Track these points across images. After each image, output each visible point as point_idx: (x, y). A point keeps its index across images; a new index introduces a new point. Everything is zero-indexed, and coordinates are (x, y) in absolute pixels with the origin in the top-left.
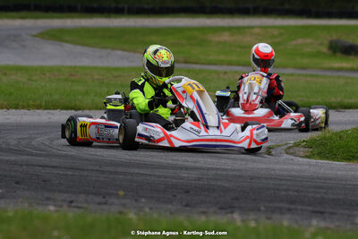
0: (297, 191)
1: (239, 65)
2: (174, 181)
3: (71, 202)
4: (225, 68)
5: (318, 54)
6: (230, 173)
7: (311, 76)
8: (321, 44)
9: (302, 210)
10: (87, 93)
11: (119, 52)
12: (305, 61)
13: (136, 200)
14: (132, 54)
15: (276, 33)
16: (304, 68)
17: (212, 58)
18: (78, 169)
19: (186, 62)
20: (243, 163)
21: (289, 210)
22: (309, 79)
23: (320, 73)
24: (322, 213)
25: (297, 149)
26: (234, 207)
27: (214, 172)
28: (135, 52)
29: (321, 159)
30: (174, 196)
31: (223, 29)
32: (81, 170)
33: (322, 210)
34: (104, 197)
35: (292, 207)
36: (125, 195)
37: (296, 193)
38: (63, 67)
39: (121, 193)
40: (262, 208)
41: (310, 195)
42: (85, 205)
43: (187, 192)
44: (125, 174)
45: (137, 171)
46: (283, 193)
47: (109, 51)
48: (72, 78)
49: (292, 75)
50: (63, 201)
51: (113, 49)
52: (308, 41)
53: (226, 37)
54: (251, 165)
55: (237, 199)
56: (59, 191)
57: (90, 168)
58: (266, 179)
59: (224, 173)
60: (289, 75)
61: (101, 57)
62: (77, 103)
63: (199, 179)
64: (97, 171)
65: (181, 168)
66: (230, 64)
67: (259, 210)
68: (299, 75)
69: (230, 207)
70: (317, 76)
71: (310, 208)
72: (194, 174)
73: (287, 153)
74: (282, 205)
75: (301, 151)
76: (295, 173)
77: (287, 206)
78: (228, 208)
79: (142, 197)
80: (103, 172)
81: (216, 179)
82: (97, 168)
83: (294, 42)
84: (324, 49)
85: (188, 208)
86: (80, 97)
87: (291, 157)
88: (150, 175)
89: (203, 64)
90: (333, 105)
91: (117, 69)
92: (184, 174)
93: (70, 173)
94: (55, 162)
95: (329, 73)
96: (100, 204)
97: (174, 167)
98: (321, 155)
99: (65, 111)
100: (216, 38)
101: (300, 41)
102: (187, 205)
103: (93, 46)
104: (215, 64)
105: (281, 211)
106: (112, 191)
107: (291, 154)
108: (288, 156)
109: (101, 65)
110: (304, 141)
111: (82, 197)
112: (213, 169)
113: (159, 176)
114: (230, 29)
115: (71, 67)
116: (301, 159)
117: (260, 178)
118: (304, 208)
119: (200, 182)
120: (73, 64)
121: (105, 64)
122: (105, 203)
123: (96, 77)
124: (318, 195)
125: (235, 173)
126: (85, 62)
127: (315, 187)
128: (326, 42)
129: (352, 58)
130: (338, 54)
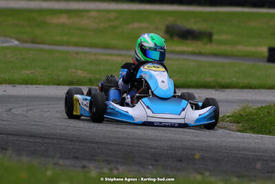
1: (84, 46)
4: (71, 49)
19: (33, 42)
53: (63, 19)
66: (76, 45)
83: (131, 26)
89: (50, 44)
100: (55, 20)
101: (136, 25)
104: (61, 45)
129: (189, 42)
130: (176, 39)
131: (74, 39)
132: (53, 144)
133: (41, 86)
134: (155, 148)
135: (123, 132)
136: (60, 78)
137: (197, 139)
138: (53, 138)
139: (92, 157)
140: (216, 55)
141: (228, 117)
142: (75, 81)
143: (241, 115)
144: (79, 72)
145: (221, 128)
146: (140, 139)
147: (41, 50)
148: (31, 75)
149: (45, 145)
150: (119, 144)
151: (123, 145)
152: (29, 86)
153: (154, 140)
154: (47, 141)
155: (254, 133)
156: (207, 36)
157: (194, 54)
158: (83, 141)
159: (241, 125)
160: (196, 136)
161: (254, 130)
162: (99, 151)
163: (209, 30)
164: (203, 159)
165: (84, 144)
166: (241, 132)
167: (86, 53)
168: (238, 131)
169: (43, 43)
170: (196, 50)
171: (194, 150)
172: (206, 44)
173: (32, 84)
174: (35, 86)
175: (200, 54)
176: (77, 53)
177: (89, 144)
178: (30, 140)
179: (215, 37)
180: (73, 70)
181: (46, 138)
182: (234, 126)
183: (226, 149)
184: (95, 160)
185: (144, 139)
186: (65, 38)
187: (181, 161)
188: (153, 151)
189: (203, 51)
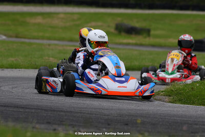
1: (55, 39)
4: (45, 42)
8: (109, 26)
15: (76, 17)
19: (17, 37)
52: (100, 24)
53: (39, 20)
66: (49, 39)
83: (90, 25)
84: (112, 30)
89: (30, 38)
95: (120, 47)
101: (93, 24)
104: (38, 39)
114: (42, 14)
129: (133, 36)
130: (123, 34)
131: (47, 35)
132: (32, 112)
133: (23, 70)
134: (108, 115)
135: (84, 104)
136: (37, 64)
137: (138, 108)
138: (32, 109)
139: (61, 122)
140: (153, 46)
141: (162, 92)
142: (48, 65)
143: (172, 90)
144: (51, 59)
145: (157, 100)
146: (97, 108)
147: (23, 43)
148: (15, 62)
149: (26, 113)
150: (81, 113)
151: (84, 113)
152: (14, 70)
153: (107, 109)
154: (27, 110)
155: (181, 104)
156: (146, 32)
157: (136, 45)
158: (54, 111)
159: (172, 98)
160: (138, 106)
161: (181, 101)
162: (66, 117)
163: (148, 27)
164: (143, 123)
165: (55, 113)
166: (172, 103)
167: (56, 45)
168: (170, 102)
169: (25, 38)
170: (138, 42)
171: (136, 116)
172: (145, 37)
173: (16, 68)
174: (18, 69)
175: (141, 45)
176: (49, 45)
177: (59, 113)
178: (15, 110)
179: (152, 32)
180: (47, 58)
181: (27, 108)
182: (167, 99)
183: (160, 116)
184: (63, 125)
185: (100, 109)
186: (41, 34)
187: (127, 124)
188: (106, 117)
189: (144, 43)
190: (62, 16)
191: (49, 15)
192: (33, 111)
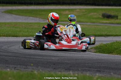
0: (92, 64)
2: (50, 61)
3: (15, 68)
5: (99, 18)
6: (69, 58)
7: (96, 25)
8: (99, 15)
9: (93, 70)
10: (20, 31)
11: (31, 18)
12: (94, 20)
13: (37, 67)
14: (36, 18)
15: (84, 11)
16: (94, 23)
17: (63, 19)
18: (17, 57)
20: (73, 54)
21: (89, 70)
22: (95, 26)
23: (99, 24)
24: (100, 71)
25: (91, 50)
26: (70, 69)
27: (63, 58)
28: (36, 17)
29: (100, 53)
30: (50, 66)
31: (66, 10)
32: (18, 57)
33: (100, 70)
34: (26, 66)
35: (90, 69)
36: (33, 65)
37: (91, 65)
38: (12, 22)
39: (32, 65)
40: (80, 70)
41: (96, 65)
42: (20, 69)
43: (54, 64)
44: (33, 58)
45: (37, 57)
46: (87, 64)
47: (28, 17)
48: (16, 26)
49: (90, 25)
50: (12, 67)
51: (29, 16)
52: (95, 14)
54: (76, 55)
55: (71, 67)
56: (11, 64)
57: (21, 56)
58: (81, 60)
59: (67, 58)
60: (88, 25)
61: (25, 19)
62: (17, 34)
63: (59, 60)
64: (24, 57)
65: (52, 56)
67: (79, 70)
68: (92, 25)
69: (69, 69)
70: (98, 25)
71: (96, 70)
72: (57, 58)
73: (88, 51)
74: (86, 69)
75: (93, 50)
76: (91, 58)
77: (88, 69)
78: (68, 69)
79: (39, 66)
80: (26, 58)
81: (64, 60)
82: (24, 56)
83: (90, 14)
84: (101, 16)
85: (55, 70)
86: (18, 33)
87: (90, 52)
88: (42, 59)
90: (104, 35)
91: (30, 23)
92: (53, 58)
93: (15, 58)
94: (10, 54)
96: (25, 68)
97: (50, 56)
98: (100, 52)
99: (13, 37)
100: (64, 13)
101: (92, 14)
102: (54, 69)
103: (22, 15)
105: (86, 71)
106: (29, 64)
107: (89, 51)
108: (88, 52)
109: (25, 22)
110: (94, 47)
111: (19, 66)
112: (63, 57)
113: (45, 59)
114: (69, 10)
115: (15, 23)
116: (93, 53)
117: (79, 60)
118: (94, 69)
119: (59, 61)
120: (16, 22)
121: (26, 21)
122: (27, 68)
123: (24, 26)
124: (99, 65)
125: (70, 58)
126: (20, 21)
127: (98, 63)
128: (101, 14)
129: (110, 19)
130: (105, 18)
157: (110, 23)
175: (112, 23)
189: (113, 22)
190: (78, 10)
191: (72, 10)
192: (20, 58)
